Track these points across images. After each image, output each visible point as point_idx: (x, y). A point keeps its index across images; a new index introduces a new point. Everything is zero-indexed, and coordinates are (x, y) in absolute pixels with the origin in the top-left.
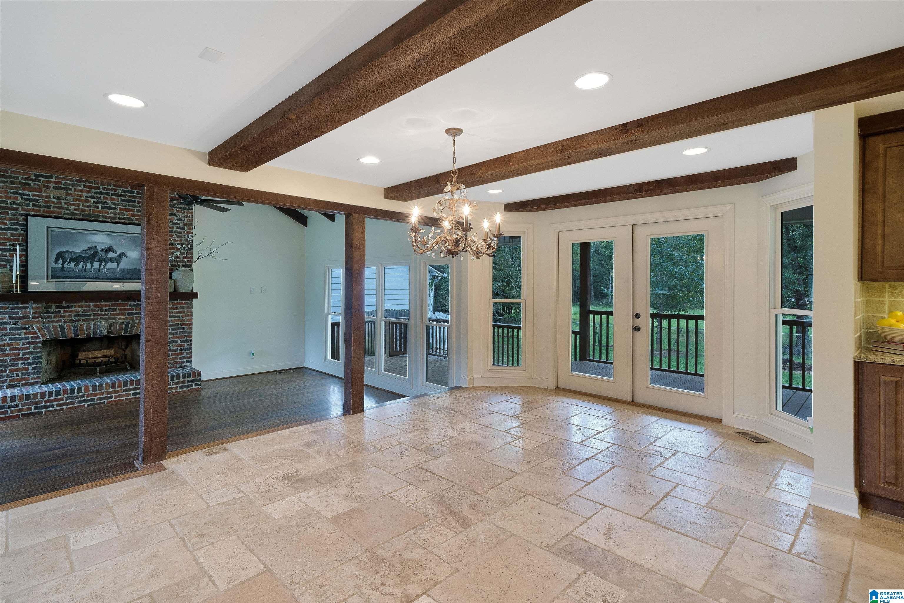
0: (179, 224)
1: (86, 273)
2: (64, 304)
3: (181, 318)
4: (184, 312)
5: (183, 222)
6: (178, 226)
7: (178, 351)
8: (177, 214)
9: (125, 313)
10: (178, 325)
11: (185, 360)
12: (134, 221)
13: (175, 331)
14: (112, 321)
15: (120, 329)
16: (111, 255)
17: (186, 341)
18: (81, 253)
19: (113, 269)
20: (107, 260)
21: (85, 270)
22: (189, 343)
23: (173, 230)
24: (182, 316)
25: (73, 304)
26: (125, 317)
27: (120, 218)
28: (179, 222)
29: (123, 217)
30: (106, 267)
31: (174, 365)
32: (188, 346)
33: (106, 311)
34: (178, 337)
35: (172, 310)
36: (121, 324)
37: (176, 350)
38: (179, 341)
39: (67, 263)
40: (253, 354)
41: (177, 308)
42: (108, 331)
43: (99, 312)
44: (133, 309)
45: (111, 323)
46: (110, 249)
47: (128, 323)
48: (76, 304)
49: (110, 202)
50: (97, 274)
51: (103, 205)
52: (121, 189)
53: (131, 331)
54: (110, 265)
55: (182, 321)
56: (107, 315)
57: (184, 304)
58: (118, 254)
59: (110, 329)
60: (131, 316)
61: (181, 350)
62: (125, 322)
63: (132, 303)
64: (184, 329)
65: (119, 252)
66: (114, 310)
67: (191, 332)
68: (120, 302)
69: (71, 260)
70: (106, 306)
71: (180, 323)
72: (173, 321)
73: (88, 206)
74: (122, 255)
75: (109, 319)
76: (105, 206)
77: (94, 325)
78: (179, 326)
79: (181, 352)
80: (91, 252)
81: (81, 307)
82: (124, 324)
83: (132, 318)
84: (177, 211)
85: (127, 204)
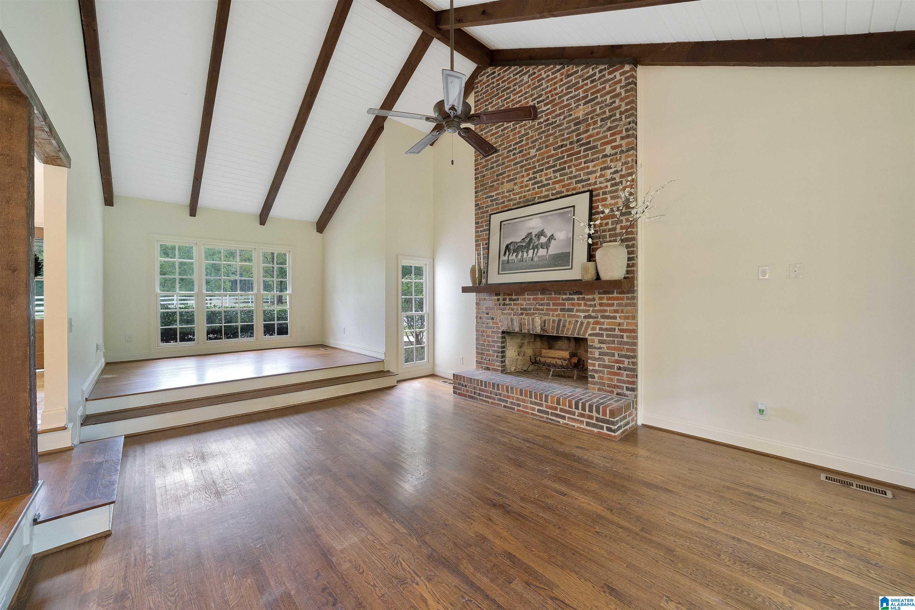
0: (614, 179)
1: (523, 263)
2: (514, 297)
3: (618, 320)
4: (622, 312)
5: (618, 175)
6: (613, 182)
7: (615, 370)
8: (612, 165)
9: (558, 309)
10: (614, 330)
11: (625, 385)
12: (565, 193)
13: (611, 339)
14: (547, 318)
15: (553, 327)
16: (543, 240)
17: (628, 357)
18: (520, 242)
19: (543, 256)
20: (539, 247)
21: (522, 261)
22: (630, 360)
23: (607, 190)
24: (620, 317)
25: (519, 297)
26: (557, 313)
27: (553, 194)
28: (614, 176)
29: (554, 192)
30: (538, 254)
31: (611, 389)
32: (629, 364)
33: (542, 305)
34: (614, 349)
35: (607, 308)
36: (554, 321)
37: (612, 367)
38: (616, 355)
39: (511, 254)
40: (761, 411)
41: (612, 305)
42: (541, 329)
43: (537, 307)
44: (564, 304)
45: (545, 320)
46: (542, 233)
47: (560, 321)
48: (521, 297)
49: (544, 178)
50: (531, 263)
51: (538, 185)
52: (552, 159)
53: (563, 331)
54: (542, 252)
55: (619, 324)
56: (543, 310)
57: (622, 299)
58: (548, 238)
59: (545, 326)
60: (563, 313)
61: (619, 368)
62: (556, 319)
63: (564, 297)
64: (622, 337)
65: (549, 235)
66: (548, 304)
67: (635, 344)
68: (553, 296)
69: (514, 251)
70: (542, 299)
71: (617, 328)
72: (609, 324)
73: (528, 191)
74: (552, 237)
75: (545, 314)
76: (540, 184)
77: (533, 319)
78: (617, 332)
79: (619, 371)
80: (527, 240)
81: (524, 300)
82: (556, 322)
83: (564, 316)
84: (611, 161)
85: (558, 174)
